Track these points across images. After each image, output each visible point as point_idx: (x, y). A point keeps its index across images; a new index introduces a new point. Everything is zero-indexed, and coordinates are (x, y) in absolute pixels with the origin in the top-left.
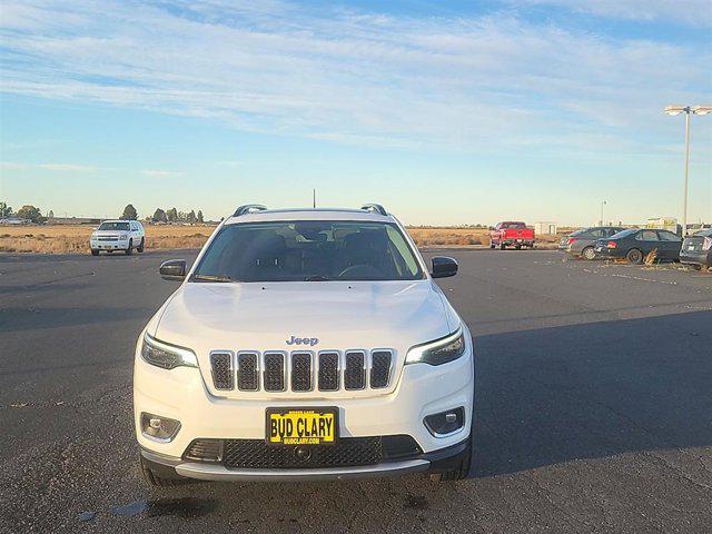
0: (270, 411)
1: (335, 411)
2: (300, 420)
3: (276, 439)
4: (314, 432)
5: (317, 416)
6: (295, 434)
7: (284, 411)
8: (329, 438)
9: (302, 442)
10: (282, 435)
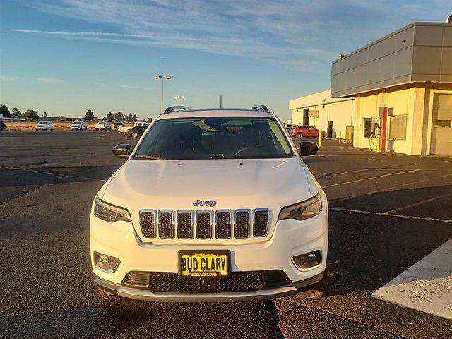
0: (181, 253)
1: (228, 253)
2: (203, 260)
3: (186, 273)
4: (213, 268)
5: (215, 257)
6: (199, 269)
7: (191, 253)
8: (224, 273)
9: (204, 275)
10: (190, 270)
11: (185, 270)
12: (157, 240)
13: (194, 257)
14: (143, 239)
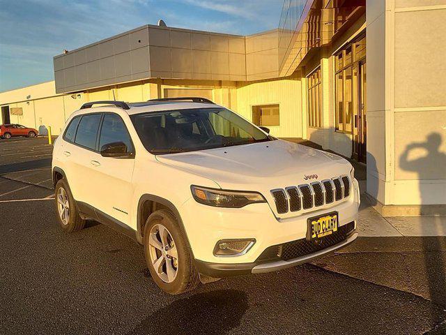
0: (310, 220)
1: (336, 213)
2: (323, 222)
3: (314, 236)
4: (329, 227)
5: (330, 218)
6: (321, 231)
7: (316, 219)
8: (335, 230)
9: (325, 234)
10: (316, 233)
11: (313, 234)
12: (290, 214)
13: (319, 221)
14: (278, 215)
